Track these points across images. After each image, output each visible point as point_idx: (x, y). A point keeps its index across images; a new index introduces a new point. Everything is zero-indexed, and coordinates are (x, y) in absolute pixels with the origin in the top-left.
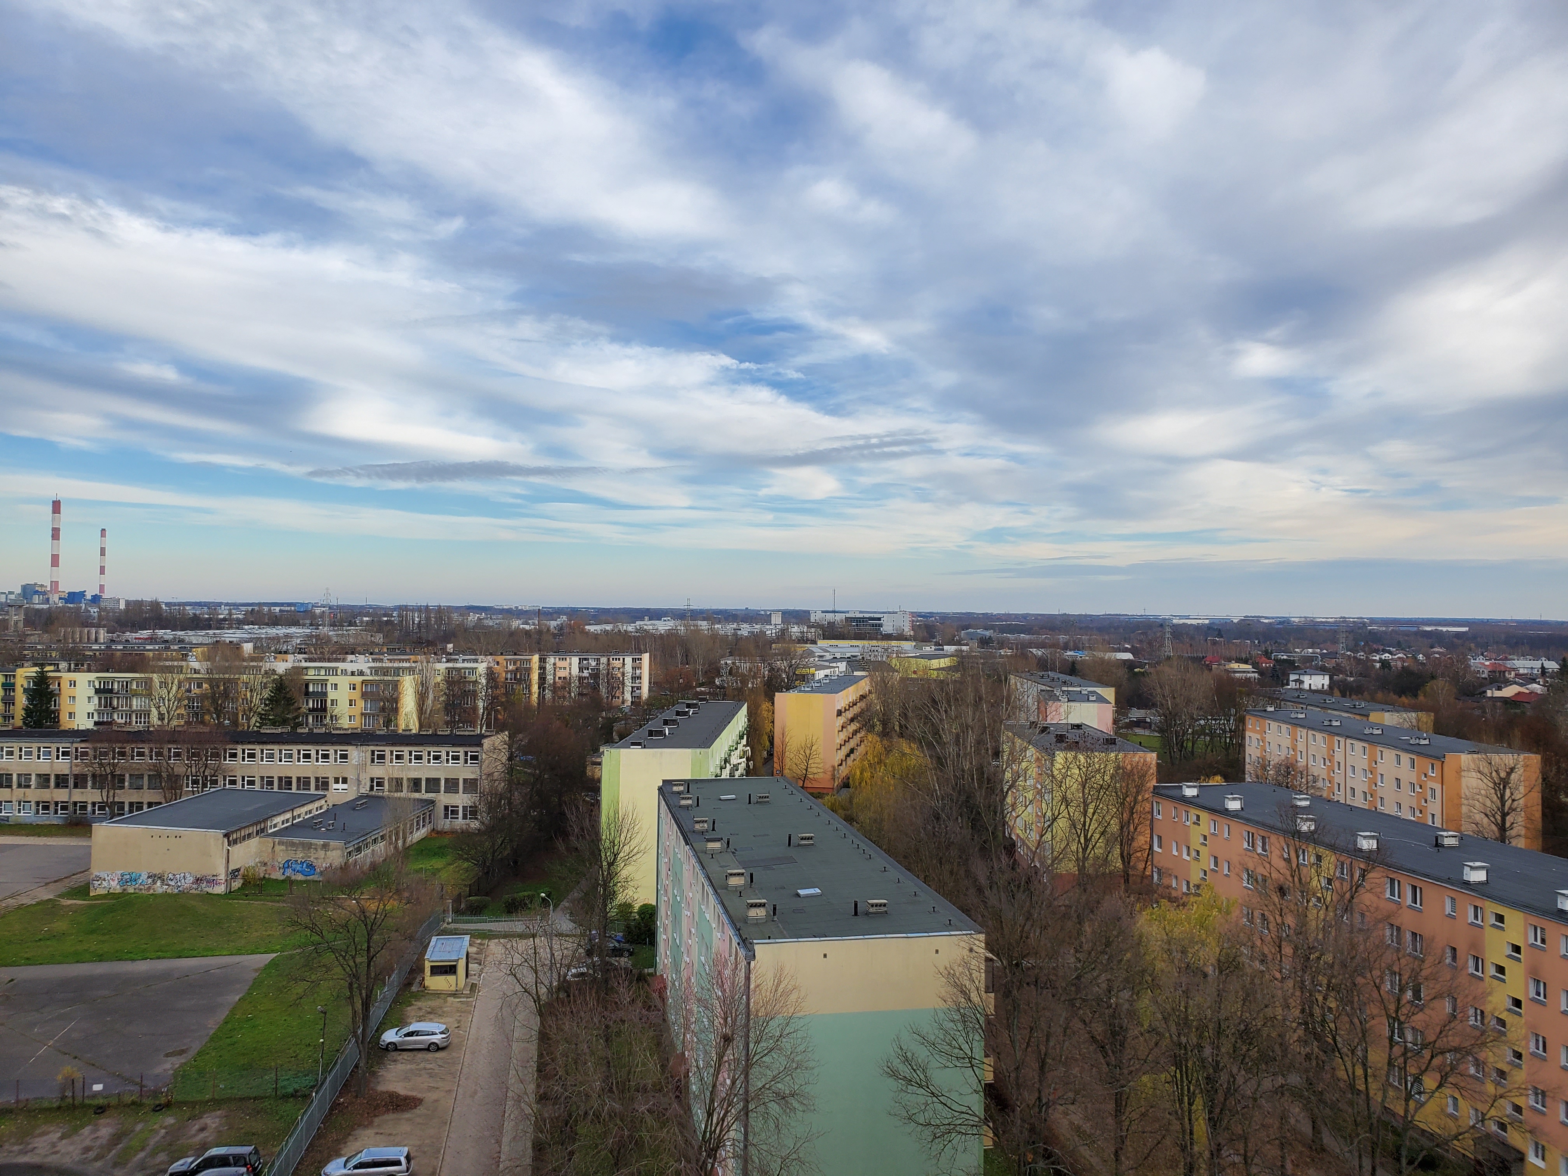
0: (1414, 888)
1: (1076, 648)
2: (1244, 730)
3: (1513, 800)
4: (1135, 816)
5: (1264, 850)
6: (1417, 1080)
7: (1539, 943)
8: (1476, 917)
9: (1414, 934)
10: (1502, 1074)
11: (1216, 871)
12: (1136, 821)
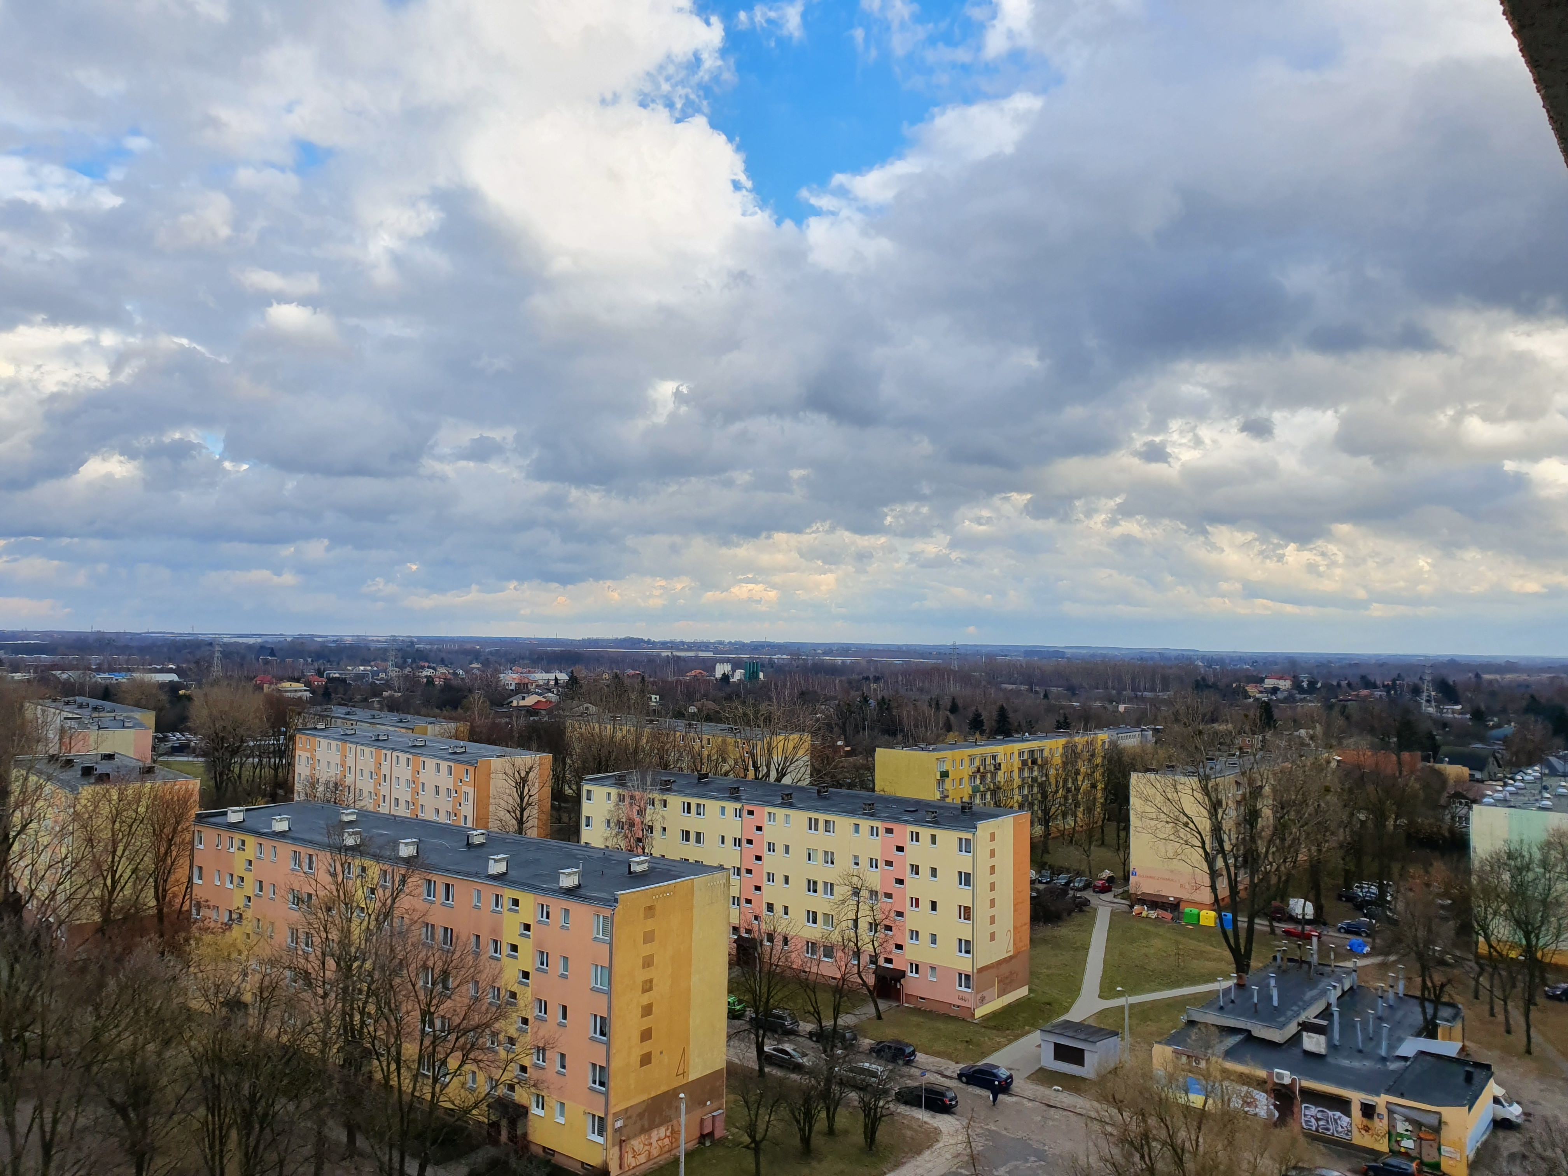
0: (448, 886)
1: (111, 670)
2: (294, 749)
3: (530, 796)
4: (173, 848)
5: (310, 868)
6: (444, 1063)
7: (544, 919)
8: (497, 905)
9: (446, 929)
10: (512, 1041)
11: (261, 896)
12: (174, 853)
